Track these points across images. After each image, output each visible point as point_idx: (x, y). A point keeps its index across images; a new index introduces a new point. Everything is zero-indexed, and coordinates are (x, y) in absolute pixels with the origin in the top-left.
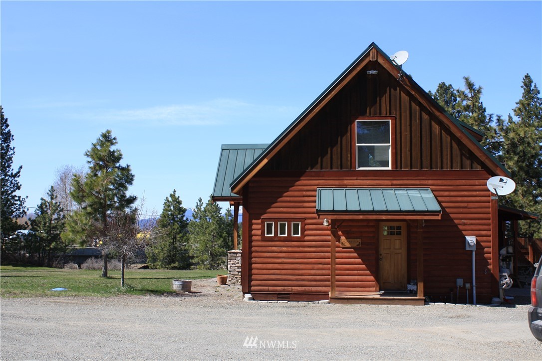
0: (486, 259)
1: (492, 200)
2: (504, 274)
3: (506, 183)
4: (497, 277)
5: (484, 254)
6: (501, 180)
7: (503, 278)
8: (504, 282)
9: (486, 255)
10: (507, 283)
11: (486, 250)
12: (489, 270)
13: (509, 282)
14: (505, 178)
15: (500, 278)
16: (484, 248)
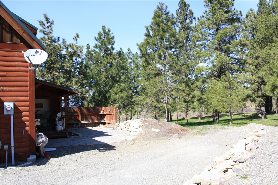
0: (24, 122)
1: (30, 70)
2: (40, 134)
3: (40, 54)
4: (34, 137)
5: (22, 117)
6: (37, 52)
7: (40, 137)
8: (40, 140)
9: (24, 119)
10: (43, 141)
11: (24, 114)
12: (27, 131)
13: (45, 140)
14: (40, 51)
15: (37, 137)
16: (22, 112)
